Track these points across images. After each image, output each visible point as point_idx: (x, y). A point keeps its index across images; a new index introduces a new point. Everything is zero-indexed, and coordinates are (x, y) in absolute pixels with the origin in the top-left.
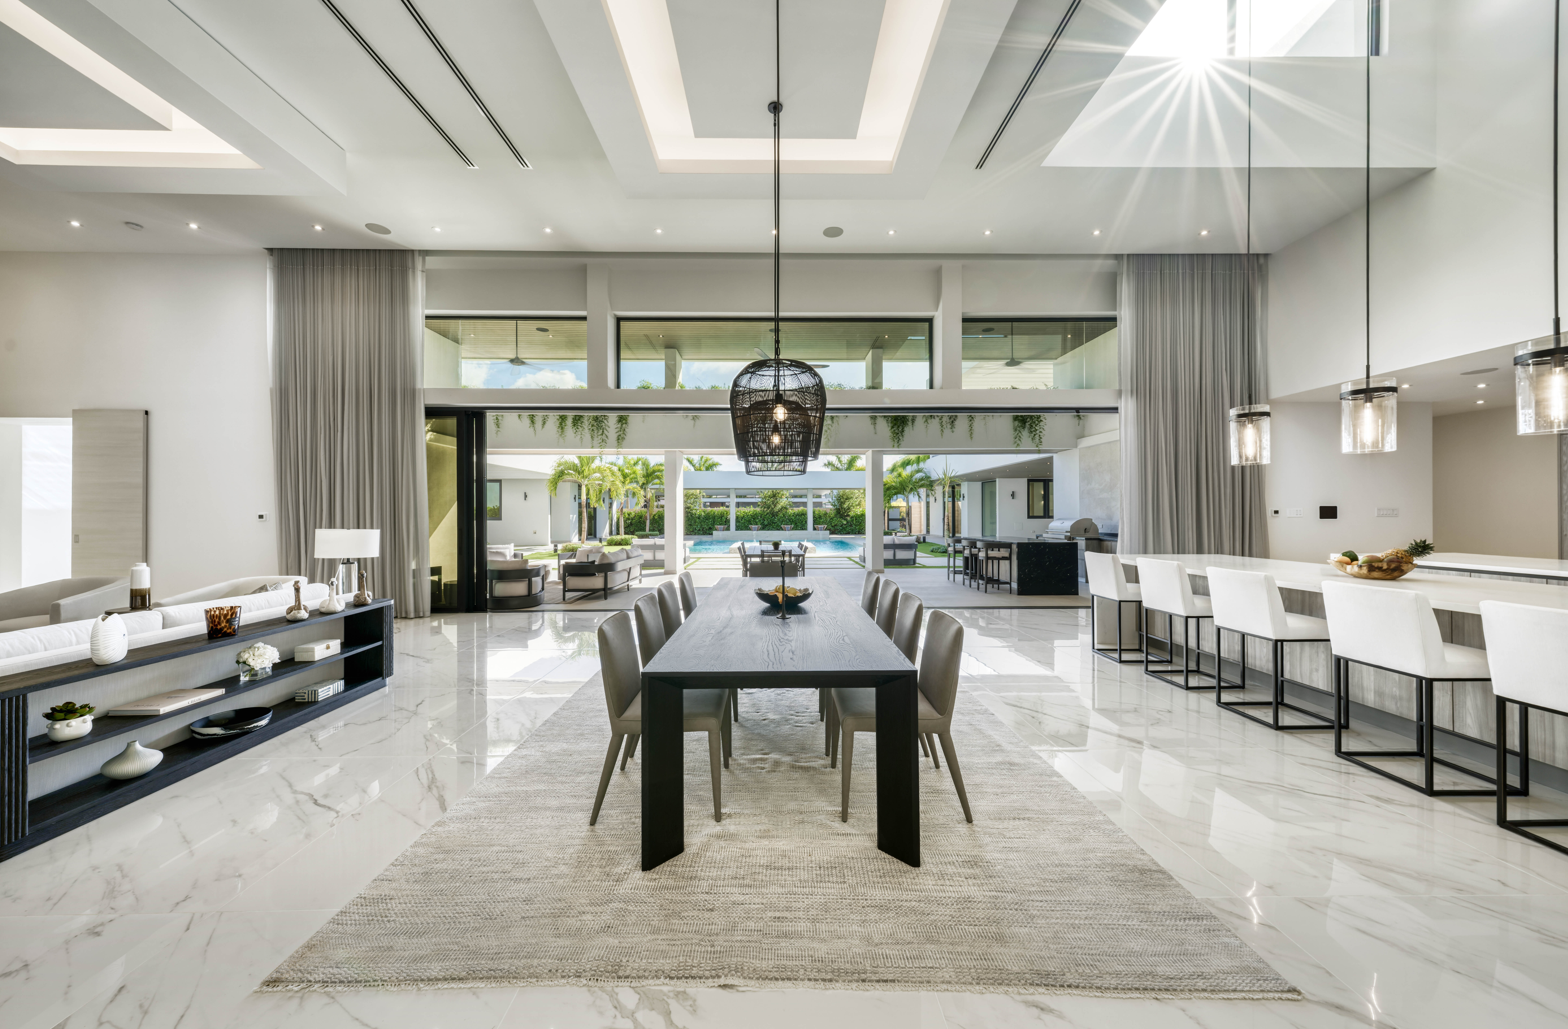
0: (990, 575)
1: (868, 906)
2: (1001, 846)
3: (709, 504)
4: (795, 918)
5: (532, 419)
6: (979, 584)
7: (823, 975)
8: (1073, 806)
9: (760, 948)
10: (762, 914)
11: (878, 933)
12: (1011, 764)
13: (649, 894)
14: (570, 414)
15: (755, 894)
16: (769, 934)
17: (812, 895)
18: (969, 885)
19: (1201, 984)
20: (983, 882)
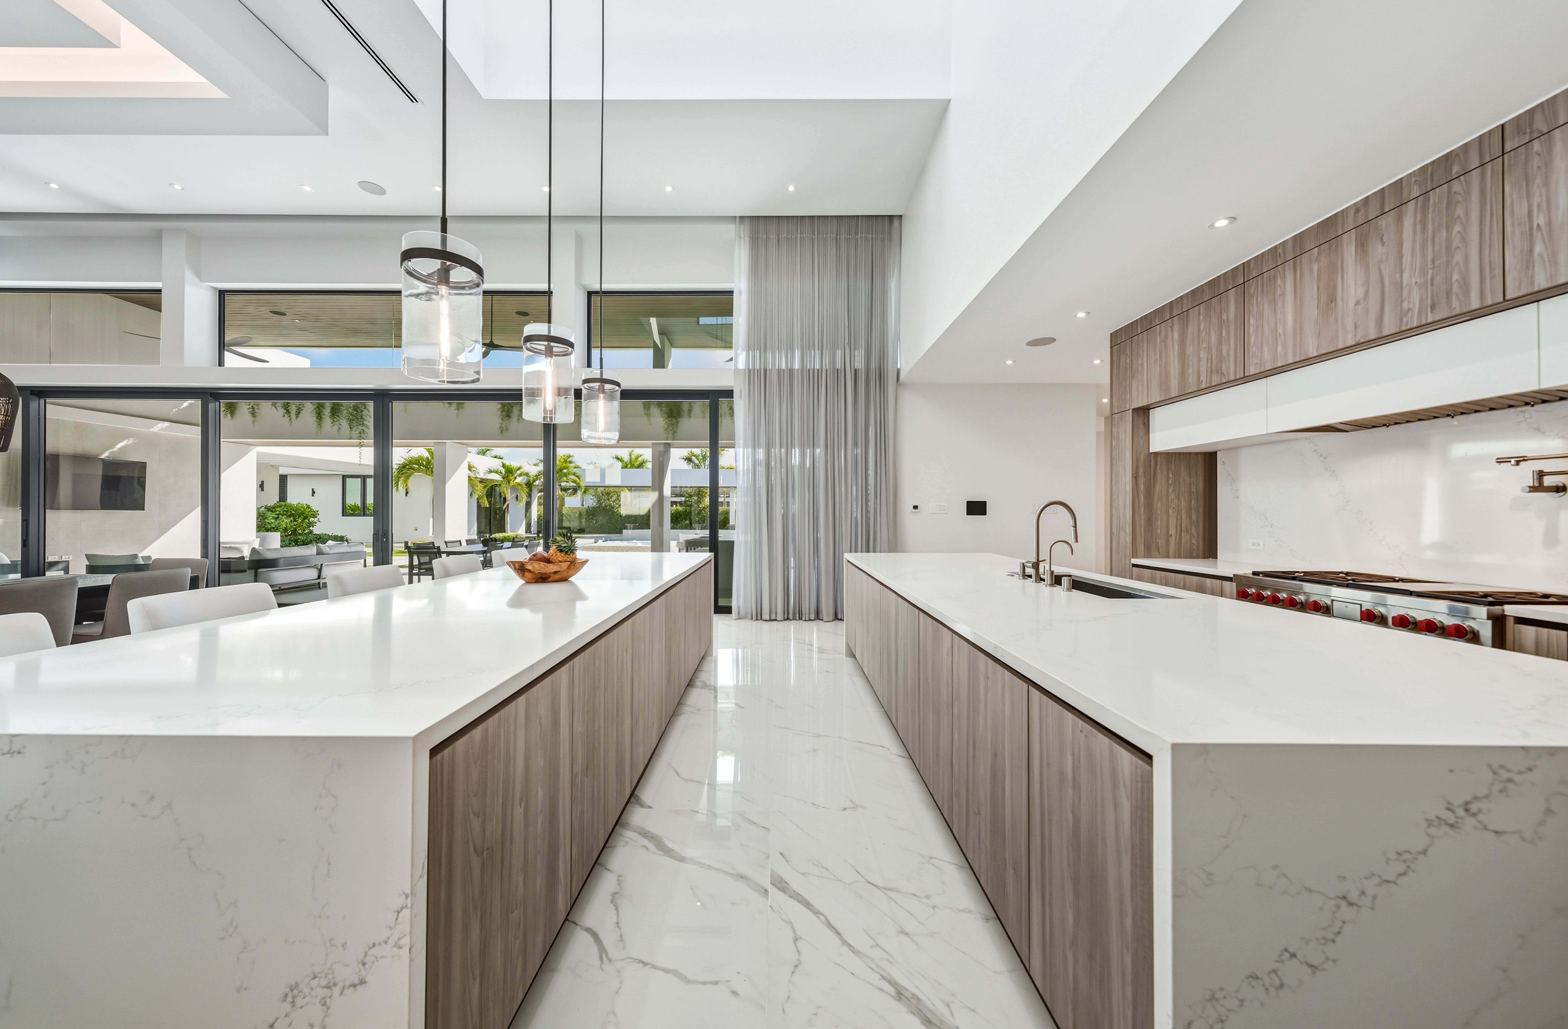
5: (286, 408)
14: (328, 404)
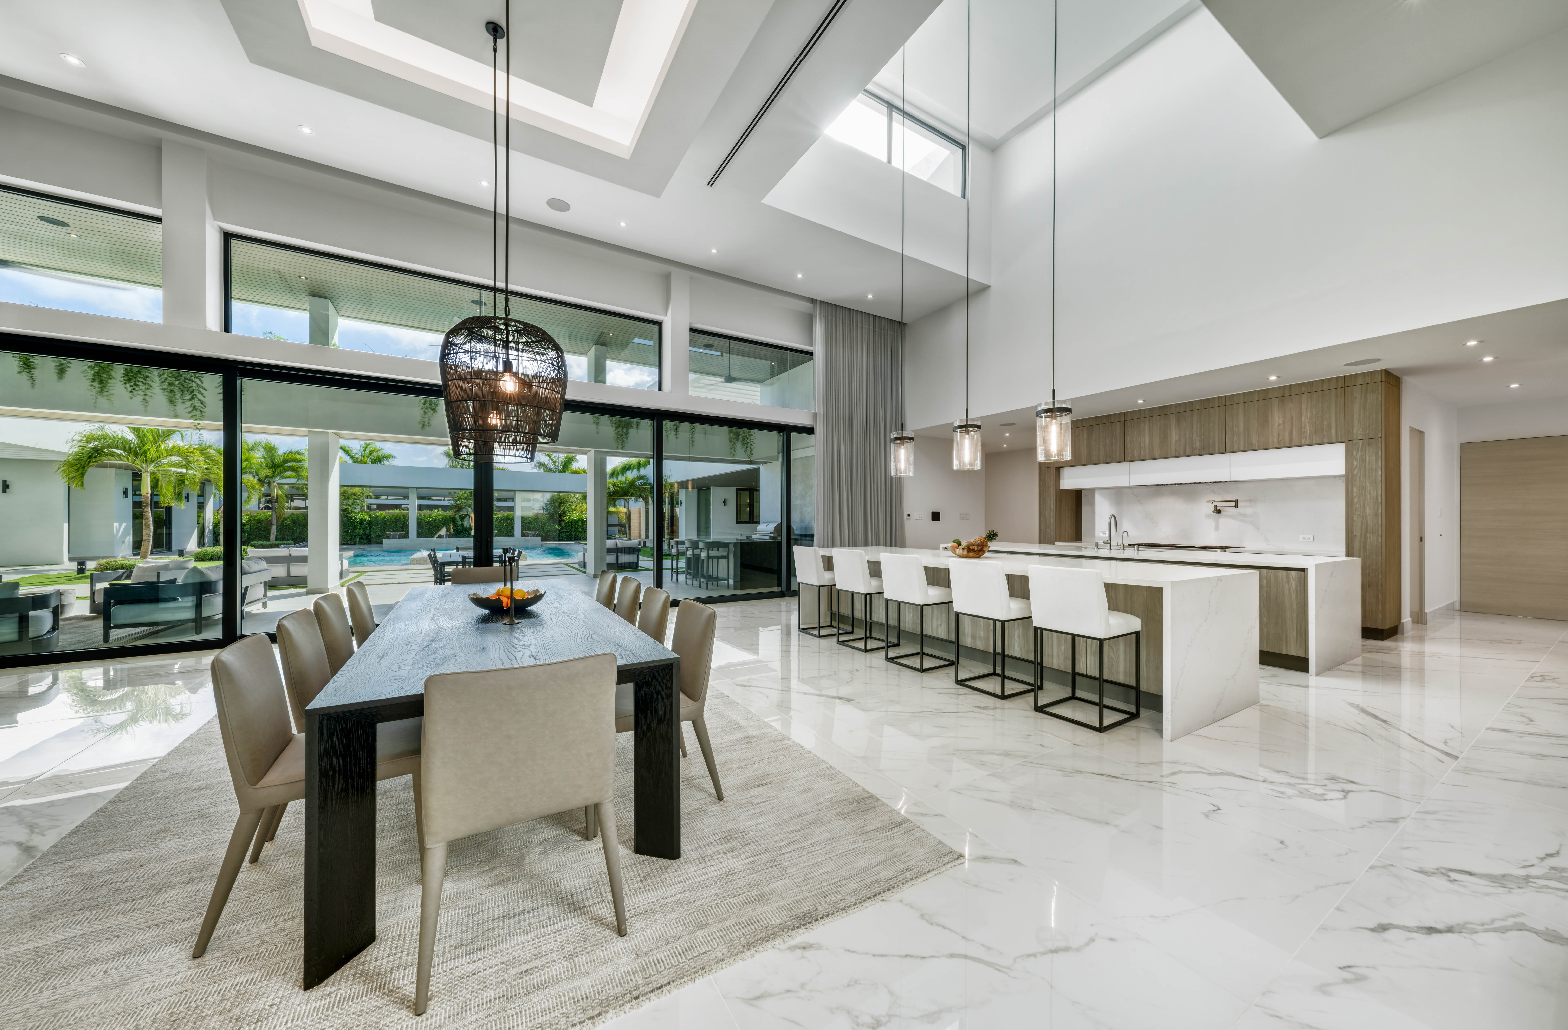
0: (710, 573)
1: (632, 917)
2: (751, 813)
3: (375, 506)
4: (547, 963)
6: (700, 582)
7: (591, 1013)
8: (803, 761)
9: (504, 1017)
10: (503, 976)
11: (646, 941)
12: (749, 738)
13: (320, 1018)
15: (491, 955)
16: (515, 995)
17: (565, 929)
18: (728, 859)
19: (908, 875)
20: (740, 852)
